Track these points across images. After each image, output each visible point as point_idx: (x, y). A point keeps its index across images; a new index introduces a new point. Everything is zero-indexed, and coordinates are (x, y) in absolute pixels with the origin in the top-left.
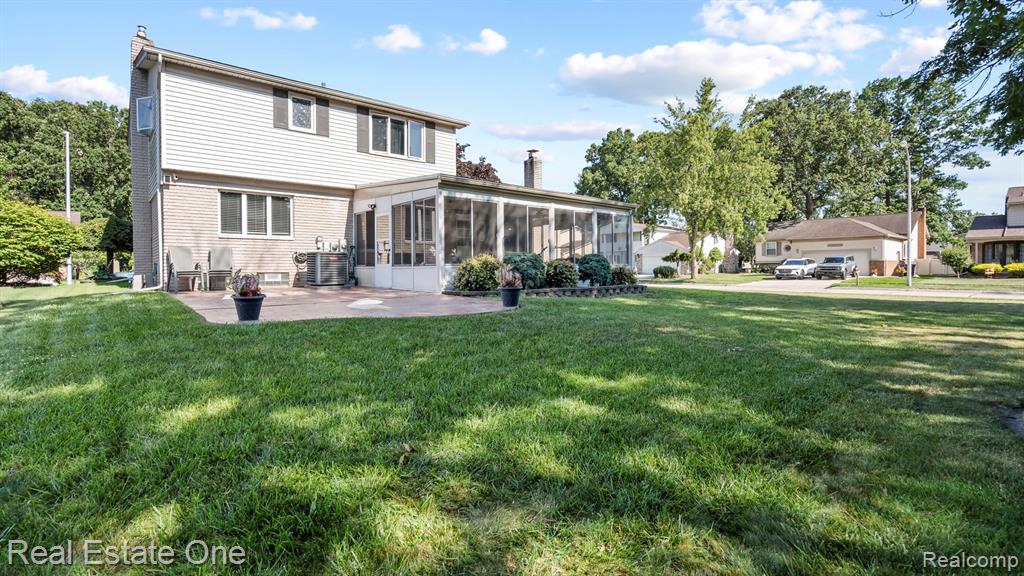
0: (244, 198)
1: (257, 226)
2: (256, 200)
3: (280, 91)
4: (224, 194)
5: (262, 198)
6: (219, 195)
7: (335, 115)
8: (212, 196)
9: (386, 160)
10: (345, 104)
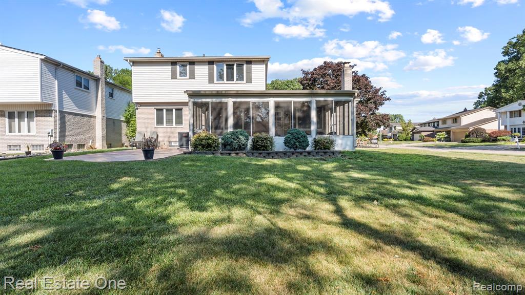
0: (165, 110)
1: (169, 122)
2: (169, 111)
3: (174, 63)
4: (158, 110)
5: (171, 110)
6: (155, 110)
7: (197, 68)
8: (152, 111)
9: (224, 85)
10: (201, 62)
